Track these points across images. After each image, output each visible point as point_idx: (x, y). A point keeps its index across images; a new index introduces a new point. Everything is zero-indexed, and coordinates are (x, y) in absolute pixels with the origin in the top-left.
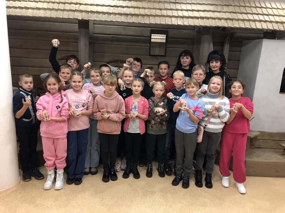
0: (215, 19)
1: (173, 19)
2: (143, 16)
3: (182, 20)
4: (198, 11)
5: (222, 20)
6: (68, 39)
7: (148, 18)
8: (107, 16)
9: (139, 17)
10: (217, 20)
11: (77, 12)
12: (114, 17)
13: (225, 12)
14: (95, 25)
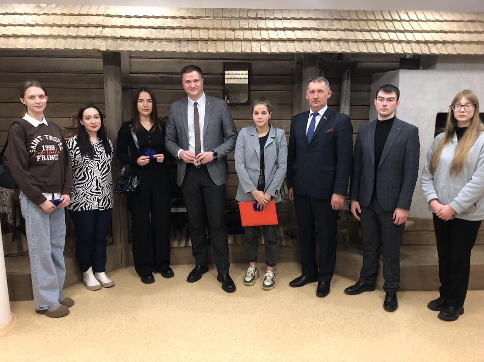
0: (320, 41)
1: (254, 44)
2: (206, 41)
3: (268, 44)
4: (293, 29)
5: (332, 42)
6: (89, 83)
7: (214, 44)
8: (148, 43)
9: (199, 43)
10: (323, 43)
11: (99, 39)
12: (159, 44)
13: (335, 30)
14: (133, 59)
